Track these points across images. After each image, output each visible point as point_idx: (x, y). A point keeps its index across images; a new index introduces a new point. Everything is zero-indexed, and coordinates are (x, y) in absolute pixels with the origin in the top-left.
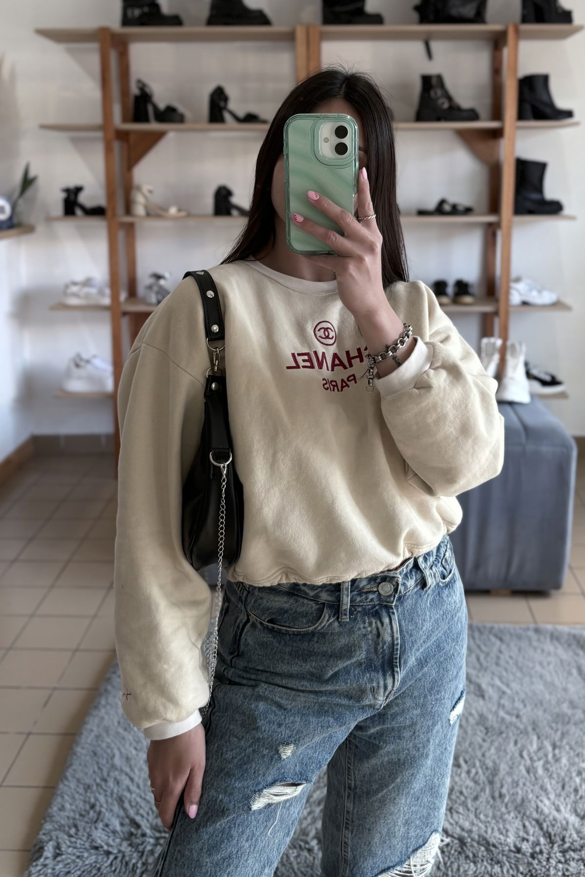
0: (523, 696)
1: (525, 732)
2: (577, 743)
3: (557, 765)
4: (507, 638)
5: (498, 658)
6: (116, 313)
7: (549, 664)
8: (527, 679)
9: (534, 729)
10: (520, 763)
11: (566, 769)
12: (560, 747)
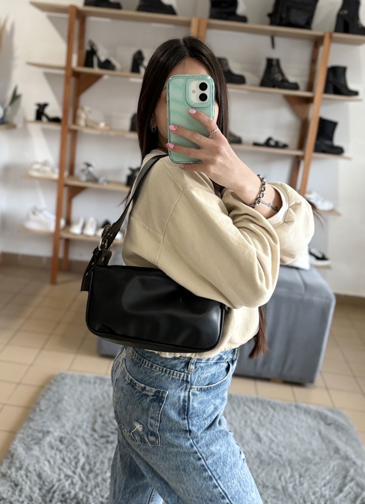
0: (284, 444)
1: (283, 466)
2: (314, 476)
3: (301, 487)
5: (271, 420)
6: (61, 184)
7: (302, 427)
8: (288, 435)
9: (290, 465)
10: (279, 483)
11: (306, 490)
12: (304, 477)
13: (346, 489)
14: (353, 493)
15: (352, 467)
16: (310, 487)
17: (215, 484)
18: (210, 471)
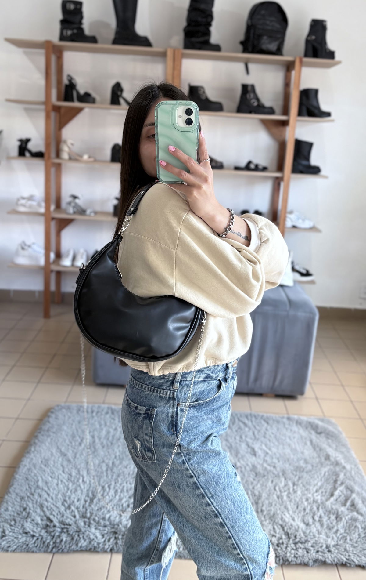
0: (278, 455)
1: (278, 476)
2: (307, 483)
3: (295, 495)
4: (271, 422)
5: (265, 433)
6: (47, 217)
7: (294, 438)
8: (281, 446)
9: (283, 475)
10: (274, 493)
11: (299, 497)
12: (297, 485)
13: (337, 493)
14: (343, 496)
15: (341, 471)
16: (304, 495)
17: (208, 502)
18: (203, 489)
